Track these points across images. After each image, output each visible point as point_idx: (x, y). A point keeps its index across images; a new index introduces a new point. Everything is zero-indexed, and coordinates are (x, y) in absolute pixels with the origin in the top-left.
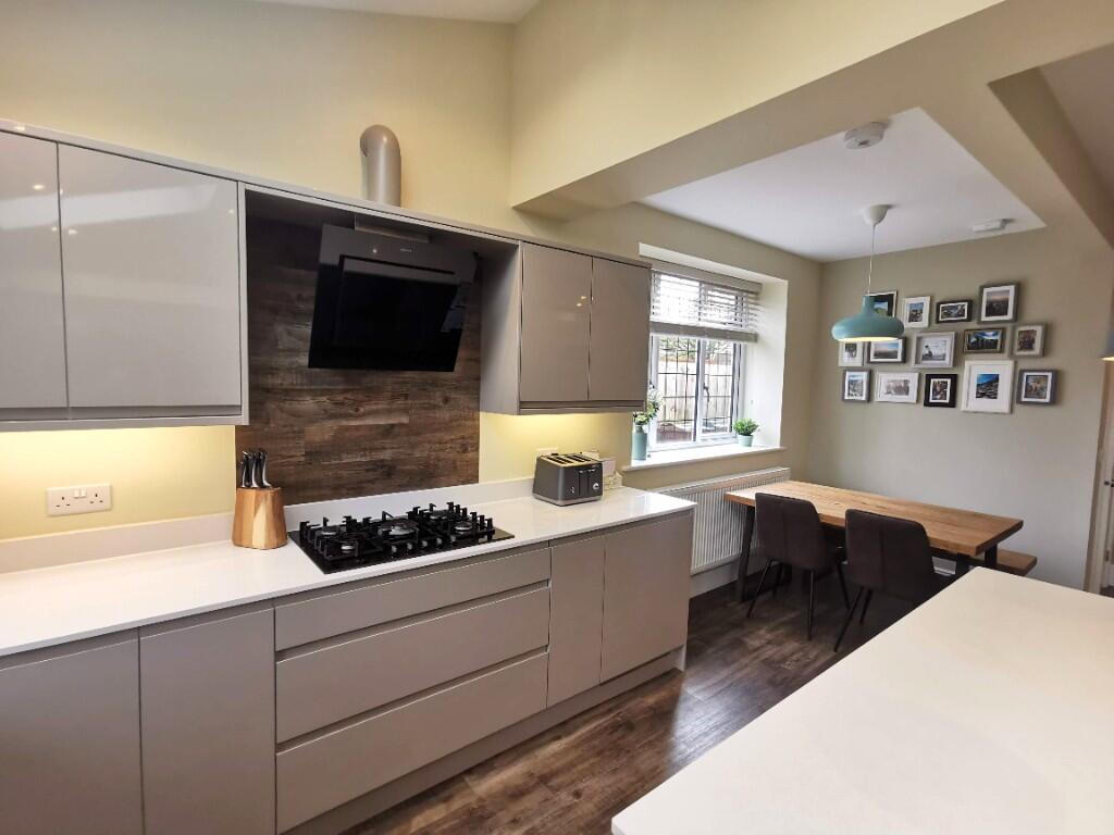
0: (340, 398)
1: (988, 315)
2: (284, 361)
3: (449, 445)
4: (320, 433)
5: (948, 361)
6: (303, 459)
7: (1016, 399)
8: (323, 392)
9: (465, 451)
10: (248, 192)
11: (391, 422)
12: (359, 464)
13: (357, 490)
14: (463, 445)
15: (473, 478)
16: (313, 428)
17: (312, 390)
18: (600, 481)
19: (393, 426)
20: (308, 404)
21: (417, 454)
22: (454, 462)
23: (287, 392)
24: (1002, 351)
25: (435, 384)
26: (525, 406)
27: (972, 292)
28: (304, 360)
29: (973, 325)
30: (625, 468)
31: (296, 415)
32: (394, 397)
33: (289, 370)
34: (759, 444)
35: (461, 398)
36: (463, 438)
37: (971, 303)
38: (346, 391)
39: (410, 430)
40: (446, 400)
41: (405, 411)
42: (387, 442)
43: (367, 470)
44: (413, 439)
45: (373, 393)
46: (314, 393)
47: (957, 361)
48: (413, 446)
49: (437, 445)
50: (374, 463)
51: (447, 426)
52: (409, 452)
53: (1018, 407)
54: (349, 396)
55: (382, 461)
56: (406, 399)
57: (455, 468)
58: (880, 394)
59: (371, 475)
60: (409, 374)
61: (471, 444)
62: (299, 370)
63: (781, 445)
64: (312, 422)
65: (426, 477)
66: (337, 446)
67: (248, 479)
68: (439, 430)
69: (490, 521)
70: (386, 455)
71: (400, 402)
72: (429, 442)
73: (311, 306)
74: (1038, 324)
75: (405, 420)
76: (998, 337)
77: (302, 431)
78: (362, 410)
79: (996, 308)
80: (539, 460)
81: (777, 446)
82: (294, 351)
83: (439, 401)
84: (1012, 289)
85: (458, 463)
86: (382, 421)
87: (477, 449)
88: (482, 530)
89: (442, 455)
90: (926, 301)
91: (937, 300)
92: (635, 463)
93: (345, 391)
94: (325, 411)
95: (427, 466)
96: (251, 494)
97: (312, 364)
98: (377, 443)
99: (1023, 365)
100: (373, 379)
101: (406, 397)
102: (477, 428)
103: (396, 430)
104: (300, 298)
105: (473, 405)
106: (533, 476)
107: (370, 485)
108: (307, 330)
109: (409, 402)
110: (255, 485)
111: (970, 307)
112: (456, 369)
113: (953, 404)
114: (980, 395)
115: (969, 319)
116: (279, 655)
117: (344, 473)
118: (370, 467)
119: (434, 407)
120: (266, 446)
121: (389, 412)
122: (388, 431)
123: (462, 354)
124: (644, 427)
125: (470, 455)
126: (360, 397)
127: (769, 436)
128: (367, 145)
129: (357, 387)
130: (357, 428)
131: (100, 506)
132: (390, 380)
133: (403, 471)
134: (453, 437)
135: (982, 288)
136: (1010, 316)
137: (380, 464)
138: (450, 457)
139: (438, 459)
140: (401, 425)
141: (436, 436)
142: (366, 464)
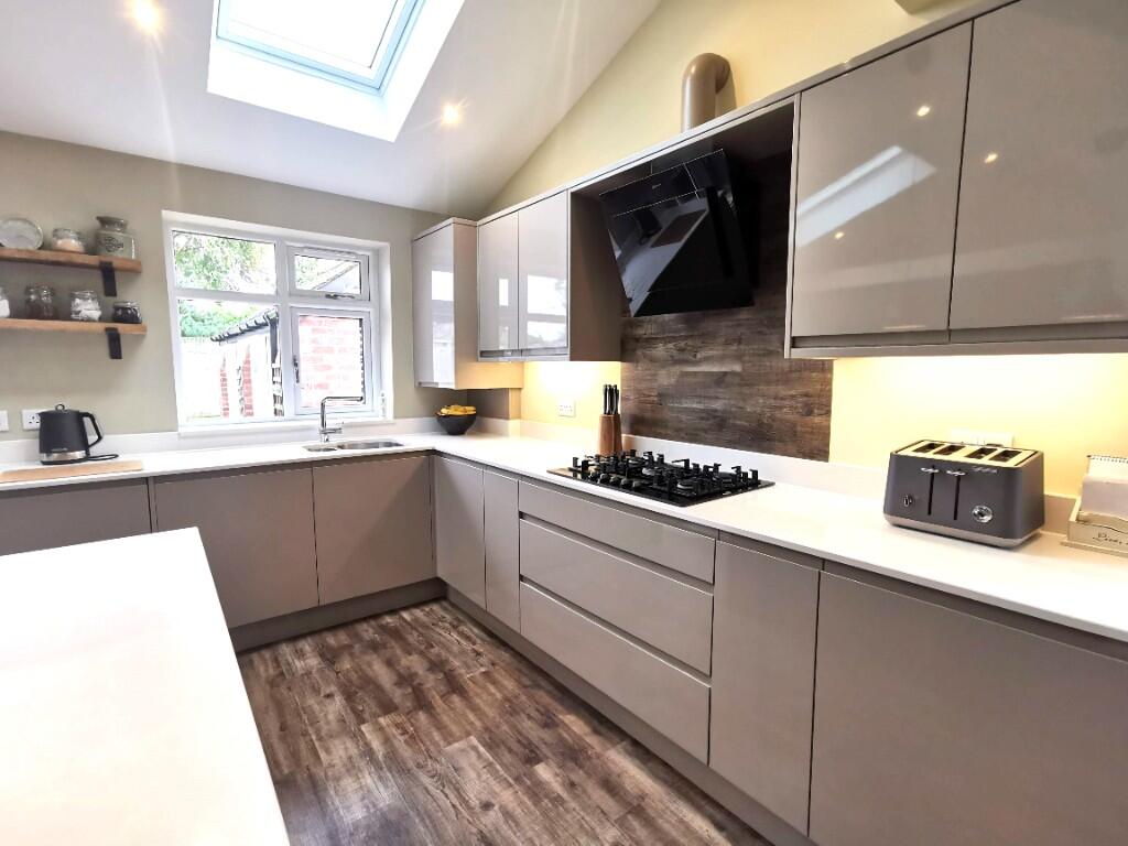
0: (682, 344)
3: (787, 403)
6: (656, 399)
9: (810, 413)
11: (724, 369)
12: (694, 410)
13: (693, 437)
14: (806, 405)
15: (820, 452)
16: (663, 373)
17: (663, 338)
19: (725, 373)
20: (661, 351)
21: (750, 408)
22: (795, 426)
25: (771, 325)
31: (653, 360)
32: (727, 343)
33: (650, 321)
36: (806, 395)
38: (686, 338)
39: (743, 380)
41: (739, 358)
42: (720, 391)
43: (702, 418)
44: (746, 390)
45: (707, 338)
48: (745, 398)
49: (772, 402)
50: (707, 411)
52: (741, 404)
54: (690, 343)
55: (716, 411)
56: (740, 343)
57: (795, 433)
59: (704, 424)
60: (744, 316)
61: (819, 404)
64: (662, 366)
66: (679, 390)
68: (777, 382)
70: (718, 405)
71: (732, 348)
72: (763, 396)
75: (737, 368)
78: (699, 356)
83: (776, 345)
85: (799, 429)
86: (715, 368)
87: (828, 413)
89: (778, 414)
94: (672, 356)
95: (761, 424)
98: (712, 392)
100: (709, 324)
101: (739, 341)
102: (829, 383)
103: (728, 379)
107: (703, 434)
109: (742, 347)
117: (684, 417)
118: (704, 415)
121: (722, 359)
122: (720, 379)
126: (698, 343)
129: (696, 333)
130: (695, 374)
133: (735, 425)
134: (793, 392)
137: (711, 414)
138: (787, 414)
139: (773, 418)
140: (734, 374)
141: (773, 389)
142: (702, 411)
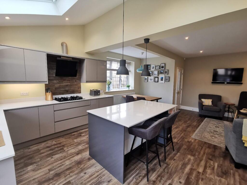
0: (60, 81)
1: (162, 68)
2: (52, 75)
4: (57, 86)
5: (157, 75)
6: (54, 89)
7: (165, 81)
8: (57, 80)
9: (79, 88)
10: (47, 54)
12: (62, 90)
13: (63, 94)
14: (78, 88)
15: (80, 93)
16: (56, 85)
18: (100, 93)
19: (68, 85)
20: (55, 82)
21: (72, 89)
22: (77, 90)
23: (52, 80)
24: (163, 74)
25: (74, 79)
26: (87, 82)
27: (160, 65)
28: (55, 75)
29: (160, 70)
30: (105, 92)
31: (54, 83)
33: (52, 77)
34: (130, 89)
35: (78, 81)
37: (160, 66)
39: (71, 85)
40: (76, 81)
41: (70, 83)
42: (67, 87)
45: (64, 80)
46: (56, 80)
47: (158, 75)
48: (71, 88)
50: (65, 90)
51: (76, 85)
53: (165, 82)
57: (77, 91)
58: (149, 80)
59: (65, 92)
60: (70, 77)
61: (80, 87)
62: (54, 77)
63: (134, 89)
64: (56, 84)
65: (73, 92)
66: (59, 88)
67: (47, 92)
69: (82, 97)
70: (67, 89)
71: (68, 81)
72: (73, 87)
73: (55, 68)
74: (167, 70)
75: (69, 84)
76: (163, 72)
77: (54, 85)
79: (162, 67)
80: (90, 90)
81: (133, 89)
82: (53, 74)
83: (75, 81)
84: (164, 64)
86: (66, 84)
88: (81, 98)
89: (75, 89)
90: (154, 66)
91: (156, 66)
92: (107, 91)
93: (60, 80)
94: (58, 82)
96: (48, 93)
97: (56, 76)
98: (65, 87)
99: (166, 76)
100: (65, 78)
101: (69, 80)
102: (80, 85)
104: (53, 67)
105: (80, 82)
106: (89, 93)
108: (55, 71)
110: (48, 92)
111: (160, 67)
112: (77, 76)
113: (158, 82)
114: (161, 80)
115: (160, 69)
116: (54, 111)
117: (61, 91)
119: (74, 82)
120: (49, 87)
121: (67, 83)
123: (78, 74)
124: (109, 86)
125: (80, 89)
126: (63, 81)
127: (132, 87)
128: (62, 45)
129: (62, 79)
130: (62, 85)
131: (27, 95)
132: (67, 78)
135: (161, 64)
136: (164, 69)
138: (76, 89)
139: (75, 90)
140: (69, 85)
141: (74, 86)
142: (64, 90)
